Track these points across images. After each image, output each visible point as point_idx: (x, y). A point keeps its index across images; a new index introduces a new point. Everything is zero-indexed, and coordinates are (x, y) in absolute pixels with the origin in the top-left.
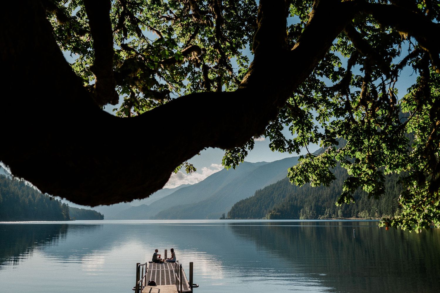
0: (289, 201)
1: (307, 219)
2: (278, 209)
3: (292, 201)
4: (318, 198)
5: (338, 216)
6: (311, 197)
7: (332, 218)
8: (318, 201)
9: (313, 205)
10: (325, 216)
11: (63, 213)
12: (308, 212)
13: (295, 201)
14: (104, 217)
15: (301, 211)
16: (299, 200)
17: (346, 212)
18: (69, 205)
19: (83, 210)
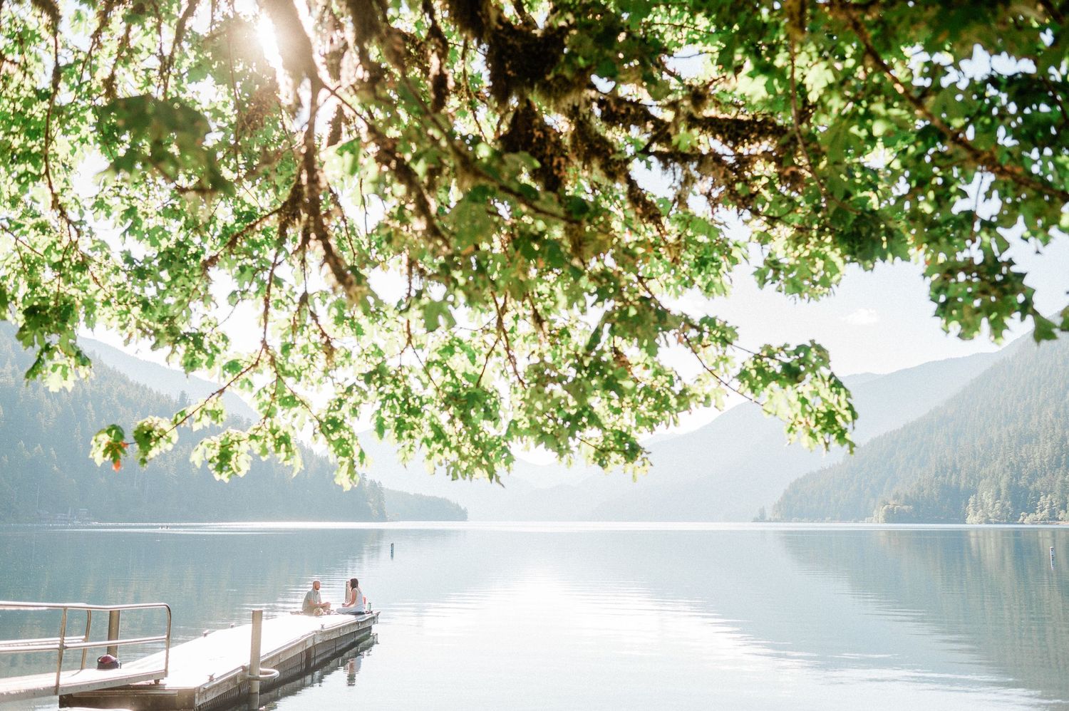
0: (936, 475)
1: (988, 522)
2: (906, 495)
3: (944, 476)
4: (1018, 466)
6: (997, 466)
7: (1057, 519)
8: (1017, 476)
9: (1003, 484)
10: (1039, 516)
11: (371, 505)
12: (991, 504)
13: (954, 477)
14: (469, 516)
15: (971, 500)
16: (963, 474)
18: (385, 485)
19: (419, 498)
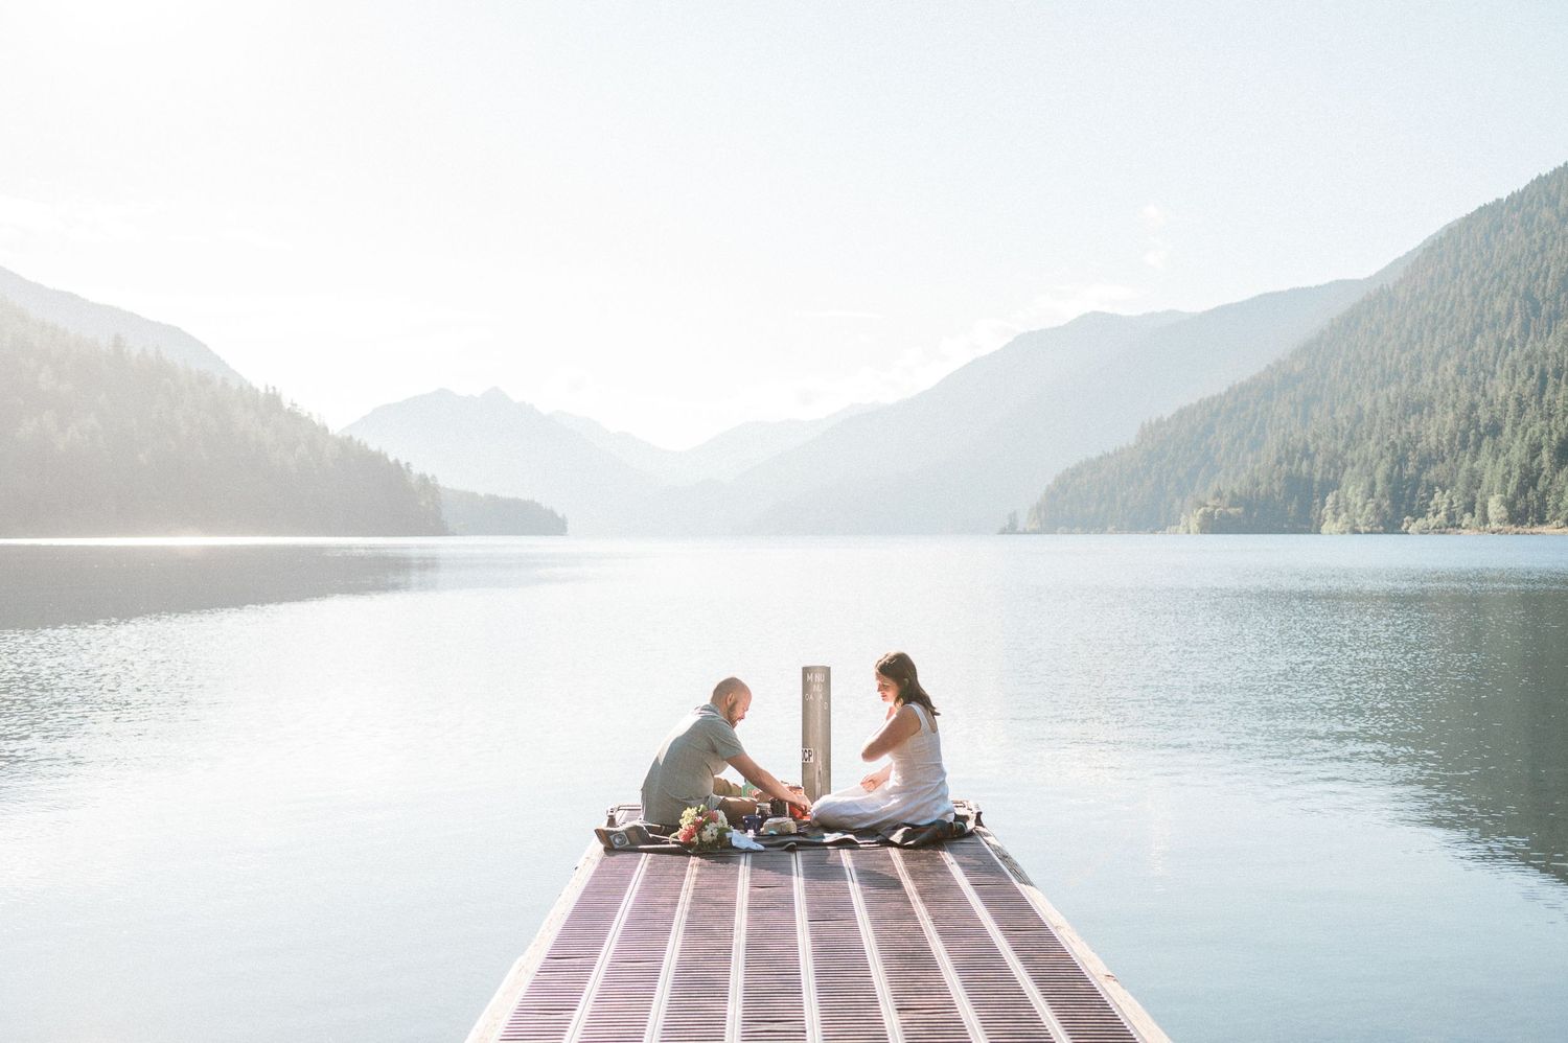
0: (1279, 462)
1: (1354, 531)
2: (1233, 494)
3: (1291, 463)
4: (1403, 448)
5: (1485, 520)
6: (1371, 447)
7: (1459, 526)
8: (1401, 461)
9: (1380, 475)
10: (1432, 521)
11: (420, 510)
12: (1360, 504)
13: (1305, 463)
14: (569, 526)
15: (1330, 499)
16: (1319, 460)
17: (1520, 505)
18: (442, 482)
19: (493, 499)
